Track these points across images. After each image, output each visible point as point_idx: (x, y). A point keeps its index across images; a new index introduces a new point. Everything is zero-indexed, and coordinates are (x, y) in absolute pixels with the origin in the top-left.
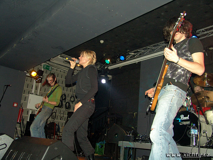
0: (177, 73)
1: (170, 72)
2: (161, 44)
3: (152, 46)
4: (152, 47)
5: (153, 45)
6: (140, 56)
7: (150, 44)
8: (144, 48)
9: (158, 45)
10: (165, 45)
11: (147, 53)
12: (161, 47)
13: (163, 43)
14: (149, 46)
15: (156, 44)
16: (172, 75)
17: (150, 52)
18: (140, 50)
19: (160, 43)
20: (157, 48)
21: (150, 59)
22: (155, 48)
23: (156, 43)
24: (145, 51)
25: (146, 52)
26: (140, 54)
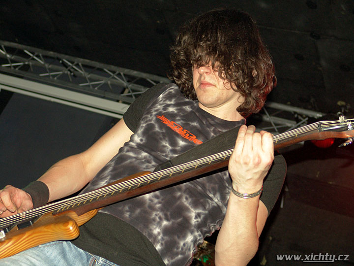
0: (182, 244)
1: (165, 223)
2: (114, 72)
3: (80, 61)
4: (77, 65)
5: (87, 62)
6: (23, 73)
7: (77, 51)
8: (51, 53)
9: (101, 70)
10: (125, 84)
11: (54, 76)
12: (106, 85)
13: (119, 75)
14: (72, 58)
15: (97, 65)
16: (166, 243)
17: (63, 77)
18: (33, 53)
19: (113, 68)
20: (91, 80)
21: (50, 102)
22: (88, 76)
23: (100, 61)
24: (47, 65)
25: (51, 70)
26: (25, 68)
